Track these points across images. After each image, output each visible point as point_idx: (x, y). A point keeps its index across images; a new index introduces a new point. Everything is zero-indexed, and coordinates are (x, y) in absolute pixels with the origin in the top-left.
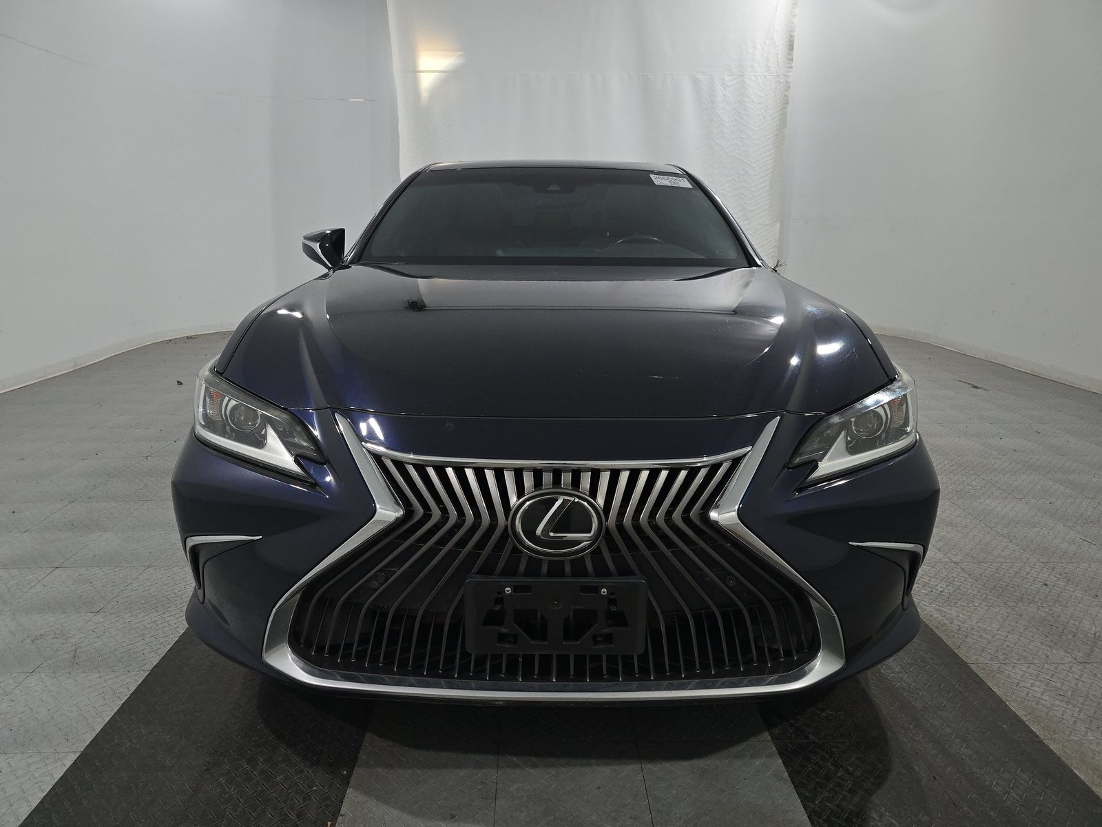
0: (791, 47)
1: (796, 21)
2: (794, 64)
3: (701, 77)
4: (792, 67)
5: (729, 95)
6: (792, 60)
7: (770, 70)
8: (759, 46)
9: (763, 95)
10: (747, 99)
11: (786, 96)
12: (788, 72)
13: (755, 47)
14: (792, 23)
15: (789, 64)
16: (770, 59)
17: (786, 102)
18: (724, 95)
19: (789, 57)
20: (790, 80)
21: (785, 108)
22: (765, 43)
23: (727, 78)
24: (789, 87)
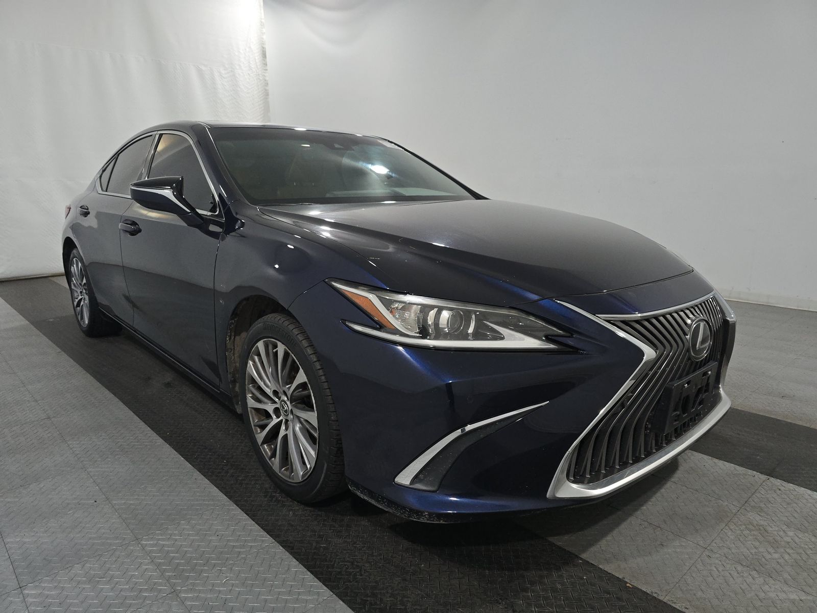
0: (264, 55)
1: (264, 37)
2: (268, 67)
3: (203, 68)
4: (267, 70)
5: (226, 84)
6: (266, 65)
7: (252, 70)
8: (242, 52)
9: (250, 88)
10: (239, 89)
11: (266, 90)
12: (265, 73)
13: (239, 52)
14: (263, 38)
15: (265, 67)
16: (251, 62)
17: (266, 94)
18: (222, 84)
19: (264, 62)
20: (267, 79)
21: (267, 98)
22: (246, 49)
23: (223, 72)
24: (268, 84)
